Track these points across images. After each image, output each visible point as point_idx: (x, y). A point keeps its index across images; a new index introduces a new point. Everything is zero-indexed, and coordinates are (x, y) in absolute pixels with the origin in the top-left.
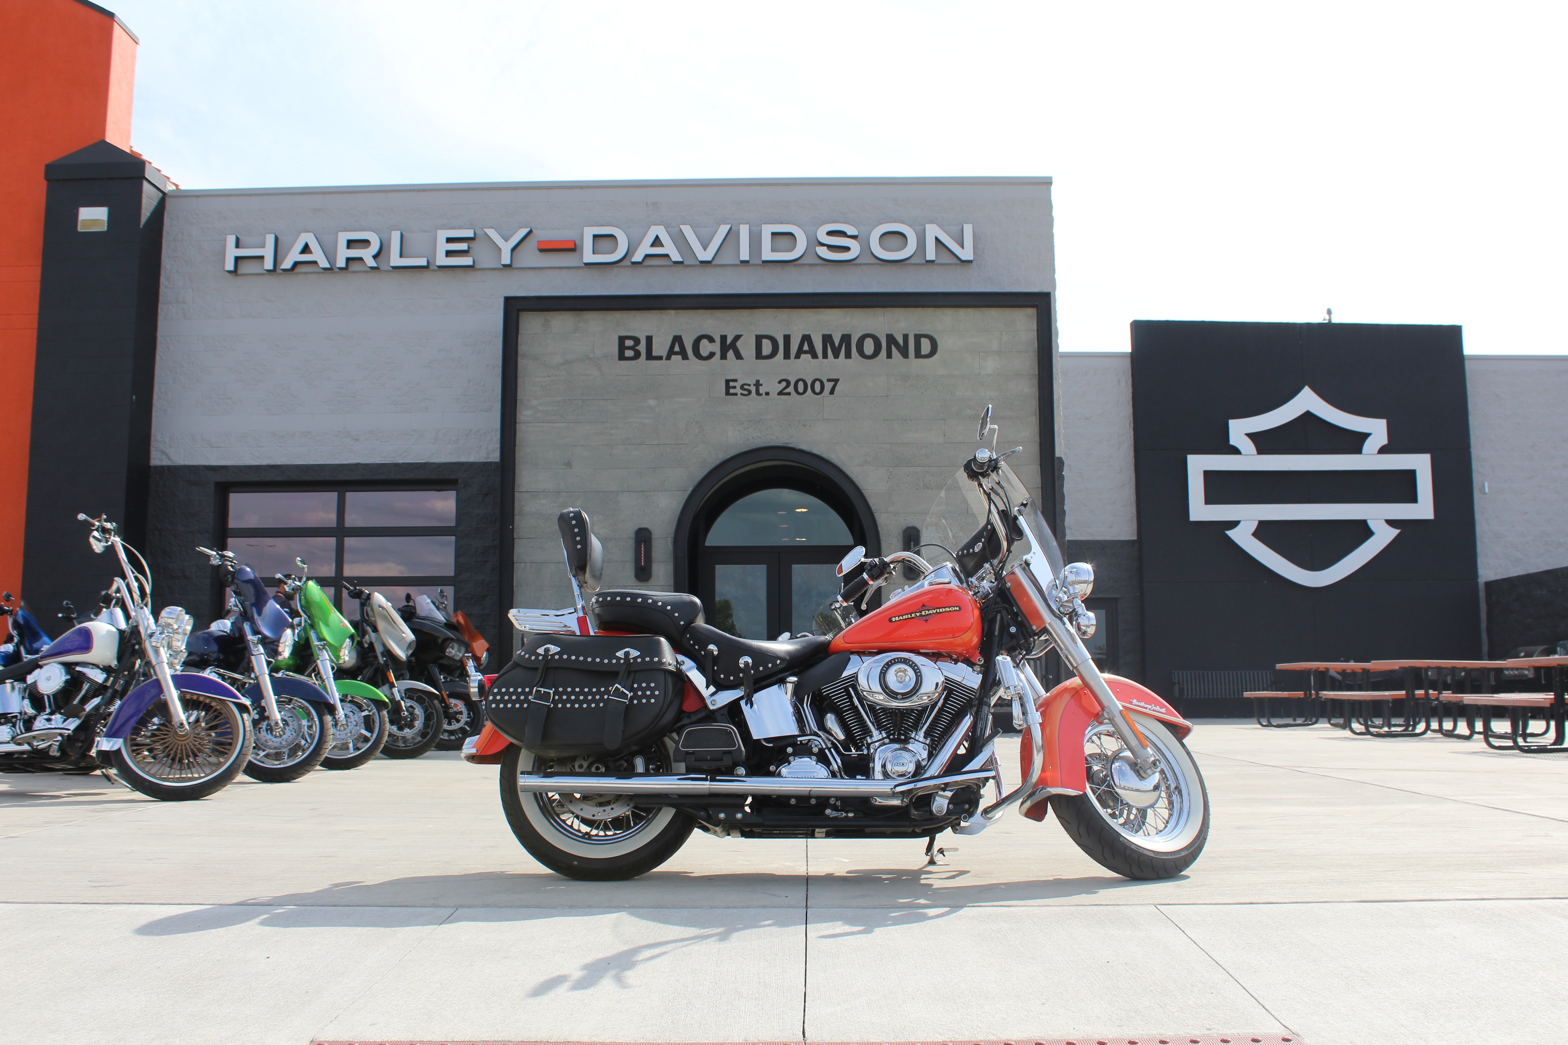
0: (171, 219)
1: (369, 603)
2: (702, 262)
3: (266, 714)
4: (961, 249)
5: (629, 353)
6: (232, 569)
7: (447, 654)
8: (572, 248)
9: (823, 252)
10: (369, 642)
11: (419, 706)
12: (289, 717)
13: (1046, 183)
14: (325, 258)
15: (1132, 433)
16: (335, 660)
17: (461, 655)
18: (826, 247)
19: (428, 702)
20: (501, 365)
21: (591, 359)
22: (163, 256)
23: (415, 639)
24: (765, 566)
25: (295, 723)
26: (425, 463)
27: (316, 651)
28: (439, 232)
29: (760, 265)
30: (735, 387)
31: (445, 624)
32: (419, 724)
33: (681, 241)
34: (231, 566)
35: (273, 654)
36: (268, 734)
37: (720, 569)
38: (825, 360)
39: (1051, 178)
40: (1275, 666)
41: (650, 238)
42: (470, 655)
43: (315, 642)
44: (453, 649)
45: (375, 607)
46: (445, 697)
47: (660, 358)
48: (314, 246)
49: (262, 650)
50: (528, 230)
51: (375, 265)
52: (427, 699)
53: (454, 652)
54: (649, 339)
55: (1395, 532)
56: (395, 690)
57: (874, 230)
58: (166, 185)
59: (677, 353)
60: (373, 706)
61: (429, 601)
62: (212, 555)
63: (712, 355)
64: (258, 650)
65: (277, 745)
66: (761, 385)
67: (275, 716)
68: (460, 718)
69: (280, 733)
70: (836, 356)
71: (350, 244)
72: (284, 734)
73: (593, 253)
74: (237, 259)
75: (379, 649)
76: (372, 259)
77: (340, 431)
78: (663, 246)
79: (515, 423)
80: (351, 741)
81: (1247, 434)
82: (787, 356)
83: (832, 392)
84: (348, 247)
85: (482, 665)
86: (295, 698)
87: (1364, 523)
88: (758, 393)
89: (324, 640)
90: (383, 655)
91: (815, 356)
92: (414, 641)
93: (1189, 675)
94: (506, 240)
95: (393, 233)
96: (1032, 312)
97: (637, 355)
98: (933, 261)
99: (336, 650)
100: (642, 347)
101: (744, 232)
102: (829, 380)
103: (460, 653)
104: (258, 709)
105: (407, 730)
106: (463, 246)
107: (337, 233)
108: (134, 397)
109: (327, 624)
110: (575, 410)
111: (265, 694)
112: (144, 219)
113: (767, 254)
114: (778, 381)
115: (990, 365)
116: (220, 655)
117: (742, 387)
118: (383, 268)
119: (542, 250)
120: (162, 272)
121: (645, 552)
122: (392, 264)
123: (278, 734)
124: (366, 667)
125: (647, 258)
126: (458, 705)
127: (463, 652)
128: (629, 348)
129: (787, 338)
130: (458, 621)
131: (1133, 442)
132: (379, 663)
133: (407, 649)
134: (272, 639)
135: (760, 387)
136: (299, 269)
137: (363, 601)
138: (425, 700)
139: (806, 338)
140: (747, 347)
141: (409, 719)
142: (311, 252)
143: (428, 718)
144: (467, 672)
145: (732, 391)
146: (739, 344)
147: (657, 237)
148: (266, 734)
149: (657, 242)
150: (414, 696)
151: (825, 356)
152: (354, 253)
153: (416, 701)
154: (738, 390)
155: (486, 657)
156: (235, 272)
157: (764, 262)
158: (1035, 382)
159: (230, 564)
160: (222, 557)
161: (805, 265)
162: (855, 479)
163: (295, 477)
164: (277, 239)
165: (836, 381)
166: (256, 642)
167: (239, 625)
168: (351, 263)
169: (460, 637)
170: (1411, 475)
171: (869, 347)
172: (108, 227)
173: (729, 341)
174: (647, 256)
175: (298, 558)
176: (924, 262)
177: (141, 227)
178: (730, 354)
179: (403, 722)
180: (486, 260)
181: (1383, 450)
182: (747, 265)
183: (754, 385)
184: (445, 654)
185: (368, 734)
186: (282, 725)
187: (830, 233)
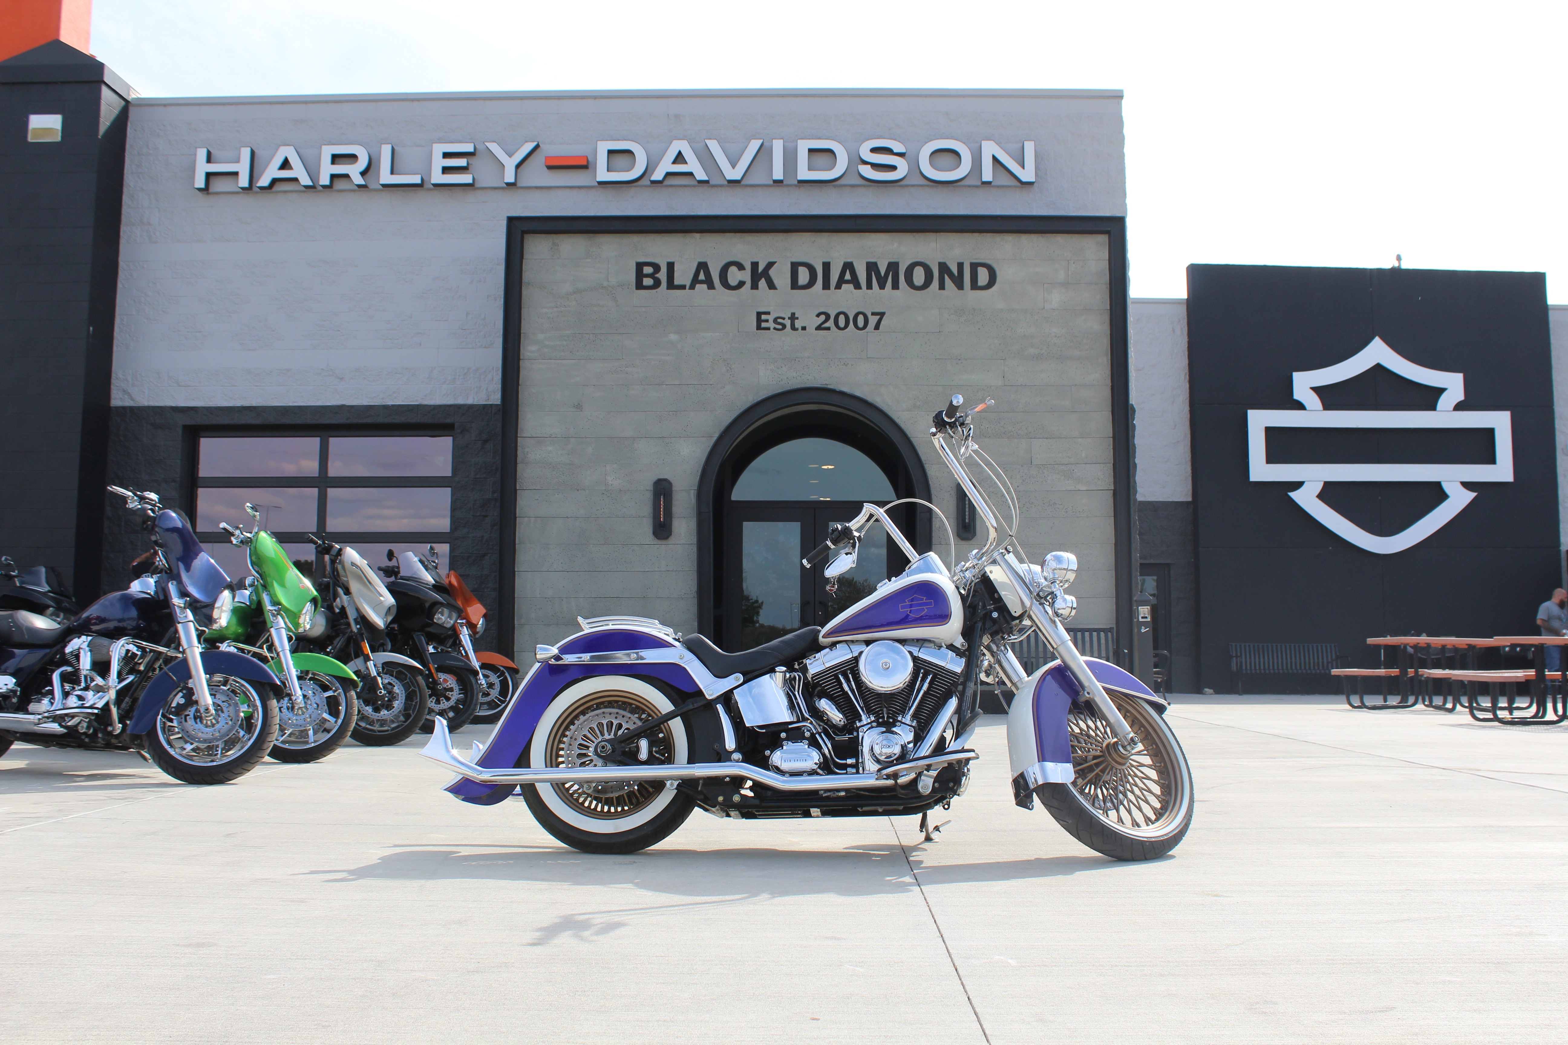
0: (135, 130)
1: (340, 561)
2: (730, 182)
3: (194, 698)
4: (1021, 169)
5: (648, 282)
6: (152, 514)
7: (435, 621)
8: (584, 165)
9: (867, 172)
10: (340, 607)
11: (399, 683)
12: (223, 702)
13: (1117, 96)
14: (307, 174)
15: (1188, 386)
16: (293, 628)
17: (452, 622)
18: (869, 166)
19: (410, 678)
20: (503, 296)
21: (605, 287)
22: (126, 172)
23: (395, 603)
24: (799, 524)
25: (231, 709)
26: (418, 405)
27: (269, 617)
28: (435, 145)
29: (796, 186)
30: (767, 321)
31: (434, 586)
32: (398, 704)
33: (706, 158)
34: (151, 509)
35: (207, 622)
36: (196, 723)
37: (747, 526)
38: (869, 291)
39: (1122, 91)
40: (1366, 641)
41: (672, 154)
42: (464, 621)
43: (268, 607)
44: (442, 615)
45: (347, 565)
46: (433, 671)
47: (683, 287)
48: (295, 161)
49: (190, 616)
50: (535, 144)
51: (363, 182)
52: (409, 675)
53: (444, 618)
54: (671, 266)
55: (1471, 495)
56: (370, 664)
57: (924, 147)
58: (129, 92)
59: (702, 282)
60: (338, 685)
61: (416, 559)
62: (129, 496)
63: (741, 284)
64: (186, 617)
65: (210, 736)
66: (797, 318)
67: (205, 700)
68: (450, 696)
69: (212, 722)
70: (882, 286)
71: (336, 159)
72: (218, 722)
73: (608, 171)
74: (209, 176)
75: (352, 615)
76: (360, 176)
77: (322, 369)
78: (686, 163)
79: (519, 359)
80: (311, 727)
81: (1312, 388)
82: (826, 286)
83: (877, 327)
84: (333, 163)
85: (478, 633)
86: (233, 677)
87: (1438, 485)
88: (793, 328)
89: (279, 603)
90: (357, 623)
91: (858, 286)
92: (394, 605)
93: (1247, 648)
94: (510, 155)
95: (384, 146)
96: (1103, 239)
97: (657, 284)
98: (989, 183)
99: (294, 616)
100: (663, 275)
101: (778, 148)
102: (873, 314)
103: (451, 620)
104: (184, 692)
105: (384, 712)
106: (462, 162)
107: (321, 147)
108: (91, 328)
109: (282, 585)
110: (586, 345)
111: (193, 672)
112: (102, 129)
113: (804, 174)
114: (816, 314)
115: (1056, 298)
116: (141, 622)
117: (775, 321)
118: (373, 185)
119: (550, 167)
120: (125, 190)
121: (664, 506)
122: (382, 181)
123: (209, 722)
124: (337, 636)
125: (668, 177)
126: (448, 681)
127: (454, 619)
128: (647, 276)
129: (826, 266)
130: (450, 582)
131: (1188, 395)
132: (352, 631)
133: (386, 615)
134: (205, 603)
135: (796, 321)
136: (278, 187)
137: (333, 558)
138: (406, 675)
139: (848, 266)
140: (781, 275)
141: (386, 699)
142: (291, 168)
143: (409, 697)
144: (460, 641)
145: (764, 325)
146: (772, 272)
147: (680, 153)
148: (194, 723)
149: (679, 158)
150: (393, 672)
151: (869, 286)
152: (339, 169)
153: (396, 678)
154: (771, 324)
155: (482, 624)
156: (206, 190)
157: (800, 182)
158: (1107, 317)
159: (150, 507)
160: (142, 499)
161: (846, 186)
162: (902, 425)
163: (272, 420)
164: (253, 153)
165: (882, 315)
166: (183, 605)
167: (163, 585)
168: (336, 181)
169: (452, 601)
170: (1489, 434)
171: (919, 276)
172: (62, 137)
173: (761, 269)
174: (669, 174)
175: (248, 504)
176: (980, 184)
177: (100, 137)
178: (762, 283)
179: (380, 702)
180: (487, 178)
181: (1459, 407)
182: (781, 186)
183: (789, 318)
184: (433, 621)
185: (332, 719)
186: (214, 712)
187: (874, 150)
